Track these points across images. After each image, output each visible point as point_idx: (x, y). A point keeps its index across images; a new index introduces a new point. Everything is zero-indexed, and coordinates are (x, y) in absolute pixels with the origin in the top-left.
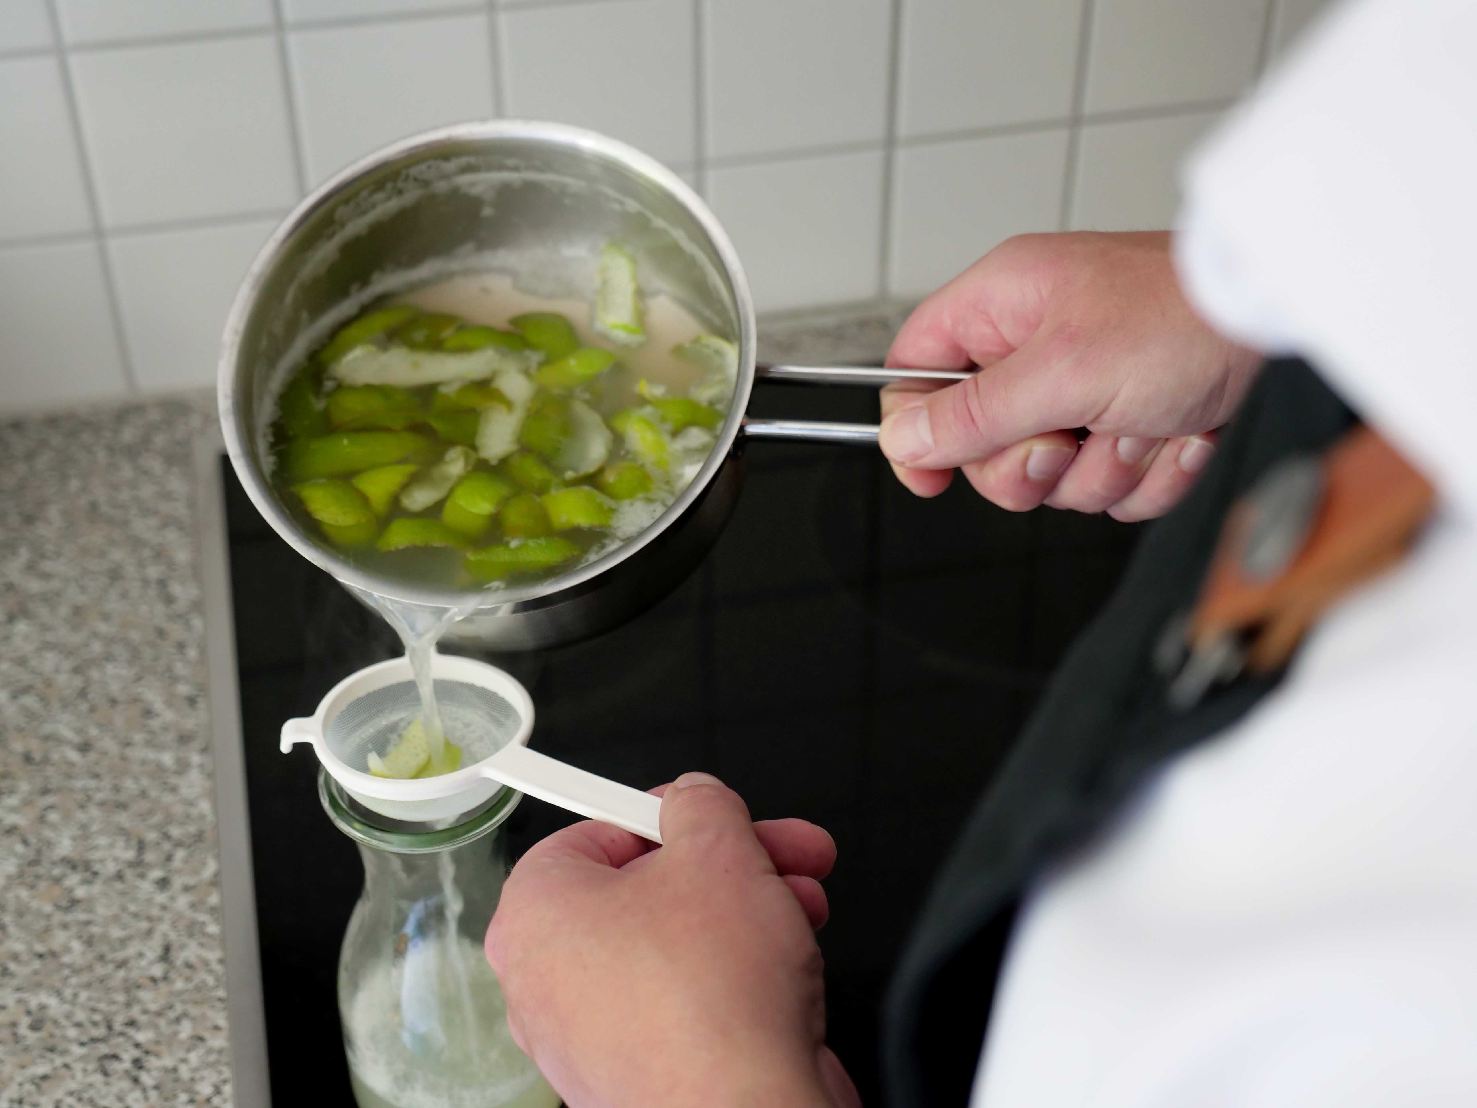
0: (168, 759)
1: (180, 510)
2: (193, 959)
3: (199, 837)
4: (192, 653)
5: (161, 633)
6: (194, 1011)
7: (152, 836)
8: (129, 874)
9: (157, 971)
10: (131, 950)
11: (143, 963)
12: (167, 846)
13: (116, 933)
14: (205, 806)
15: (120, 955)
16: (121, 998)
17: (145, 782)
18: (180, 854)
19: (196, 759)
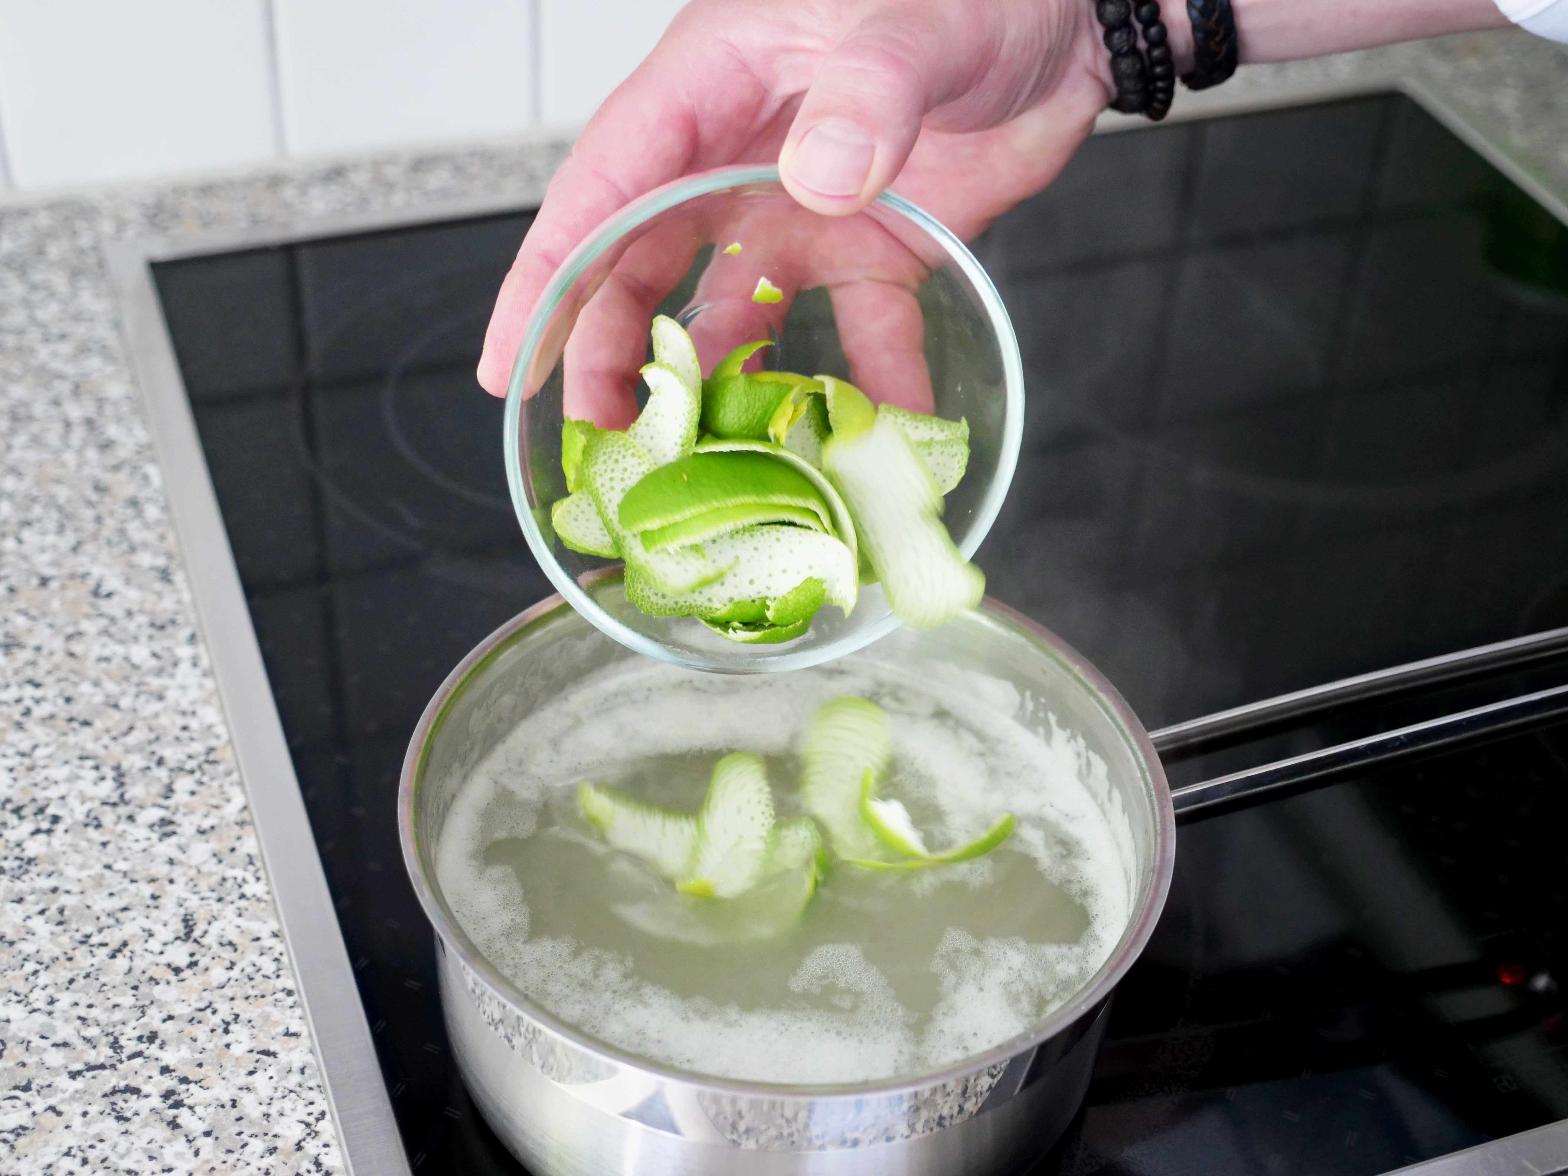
0: (140, 653)
1: (103, 332)
2: (232, 935)
3: (210, 758)
4: (152, 512)
5: (100, 488)
6: (247, 1011)
7: (134, 762)
8: (108, 816)
9: (179, 955)
10: (130, 928)
11: (154, 945)
12: (162, 774)
13: (101, 903)
14: (210, 715)
15: (114, 937)
16: (127, 1000)
17: (111, 687)
18: (184, 784)
19: (184, 652)
